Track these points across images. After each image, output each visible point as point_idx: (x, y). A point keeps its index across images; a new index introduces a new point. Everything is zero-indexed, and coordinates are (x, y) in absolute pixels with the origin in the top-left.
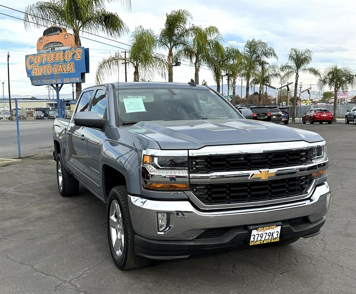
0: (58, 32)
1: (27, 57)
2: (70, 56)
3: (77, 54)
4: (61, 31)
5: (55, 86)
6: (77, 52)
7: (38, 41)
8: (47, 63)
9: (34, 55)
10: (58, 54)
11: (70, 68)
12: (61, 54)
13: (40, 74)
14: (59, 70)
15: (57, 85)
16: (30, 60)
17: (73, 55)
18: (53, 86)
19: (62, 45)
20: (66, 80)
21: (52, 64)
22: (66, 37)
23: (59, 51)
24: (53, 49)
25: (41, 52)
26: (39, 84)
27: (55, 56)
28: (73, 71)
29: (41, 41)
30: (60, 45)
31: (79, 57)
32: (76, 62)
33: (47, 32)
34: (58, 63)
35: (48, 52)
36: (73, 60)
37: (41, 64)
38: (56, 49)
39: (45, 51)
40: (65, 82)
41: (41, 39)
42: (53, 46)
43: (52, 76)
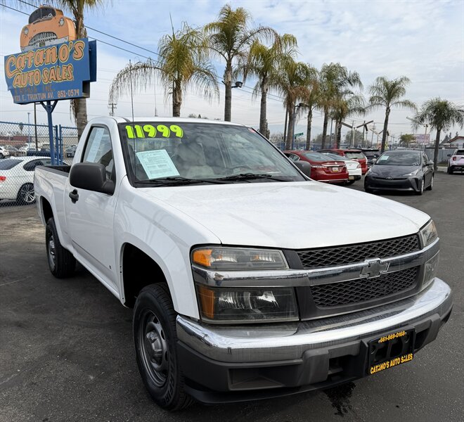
0: (50, 15)
1: (6, 58)
2: (67, 54)
3: (78, 50)
4: (54, 15)
5: (45, 103)
6: (76, 47)
7: (23, 32)
8: (33, 68)
9: (16, 55)
10: (49, 52)
11: (67, 74)
12: (54, 51)
13: (24, 85)
14: (51, 78)
15: (49, 102)
16: (11, 64)
17: (72, 52)
18: (43, 104)
19: (55, 37)
20: (60, 94)
21: (40, 68)
22: (62, 23)
23: (51, 46)
24: (42, 44)
25: (27, 49)
26: (24, 100)
27: (45, 56)
28: (71, 78)
29: (26, 32)
30: (52, 37)
31: (80, 55)
32: (75, 63)
33: (34, 18)
34: (49, 67)
35: (35, 50)
36: (71, 60)
37: (26, 69)
38: (47, 43)
39: (31, 48)
40: (59, 97)
41: (26, 28)
42: (42, 39)
43: (40, 88)
